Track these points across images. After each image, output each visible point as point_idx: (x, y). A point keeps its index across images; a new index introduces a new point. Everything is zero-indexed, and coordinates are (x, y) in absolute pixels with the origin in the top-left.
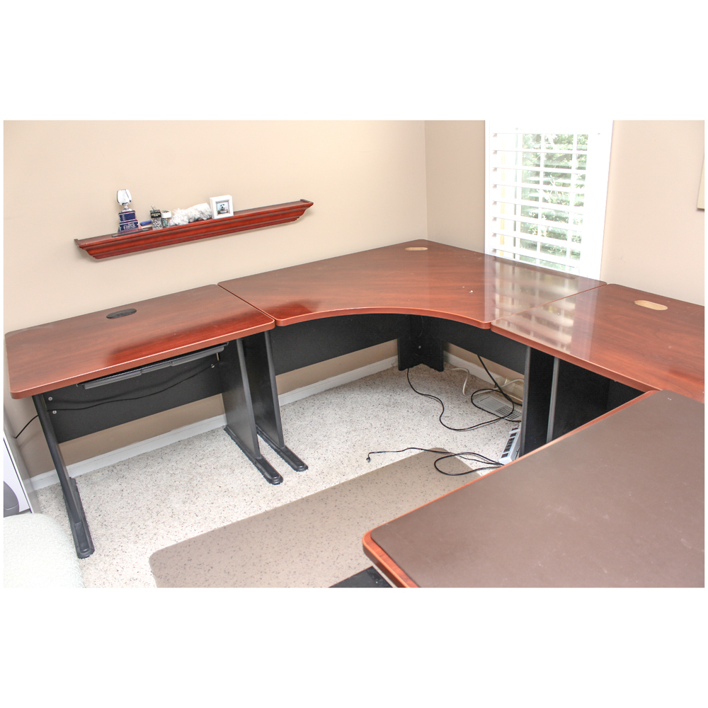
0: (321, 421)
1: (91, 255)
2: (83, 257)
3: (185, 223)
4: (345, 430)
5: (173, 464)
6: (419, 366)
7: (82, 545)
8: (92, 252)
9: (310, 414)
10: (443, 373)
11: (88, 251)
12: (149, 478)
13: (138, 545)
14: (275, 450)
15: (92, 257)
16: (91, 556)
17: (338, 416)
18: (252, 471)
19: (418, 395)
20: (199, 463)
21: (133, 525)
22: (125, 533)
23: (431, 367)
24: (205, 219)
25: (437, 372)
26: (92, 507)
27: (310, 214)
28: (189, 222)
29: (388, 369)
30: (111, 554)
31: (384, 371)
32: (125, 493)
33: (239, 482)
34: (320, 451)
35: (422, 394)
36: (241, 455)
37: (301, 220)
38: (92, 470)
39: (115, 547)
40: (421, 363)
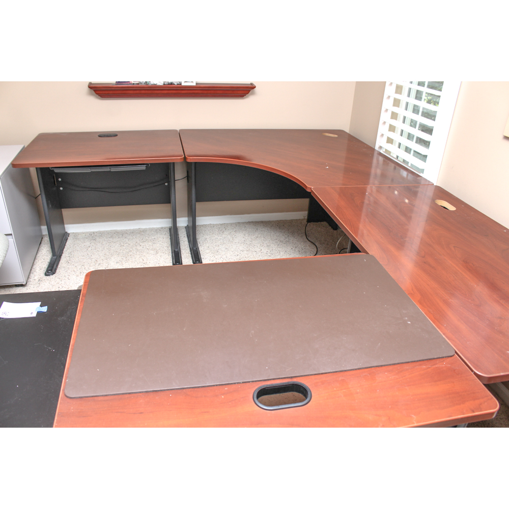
0: (231, 239)
1: (97, 94)
2: (91, 94)
3: (161, 84)
4: (241, 248)
5: (127, 240)
6: (322, 223)
7: (49, 269)
8: (97, 92)
9: (228, 233)
10: (335, 231)
11: (95, 91)
12: (108, 244)
13: (77, 278)
14: (190, 249)
15: (98, 96)
16: (51, 276)
17: (244, 239)
18: (167, 257)
19: (307, 241)
20: (141, 244)
21: (83, 267)
22: (75, 270)
23: (330, 225)
24: (176, 84)
25: (332, 230)
26: (68, 251)
27: (253, 94)
28: (164, 84)
29: (299, 219)
30: (61, 278)
31: (296, 220)
32: (90, 249)
33: (156, 260)
34: (216, 257)
35: (309, 241)
36: (168, 245)
37: (247, 97)
38: (81, 231)
39: (66, 275)
40: (325, 221)
